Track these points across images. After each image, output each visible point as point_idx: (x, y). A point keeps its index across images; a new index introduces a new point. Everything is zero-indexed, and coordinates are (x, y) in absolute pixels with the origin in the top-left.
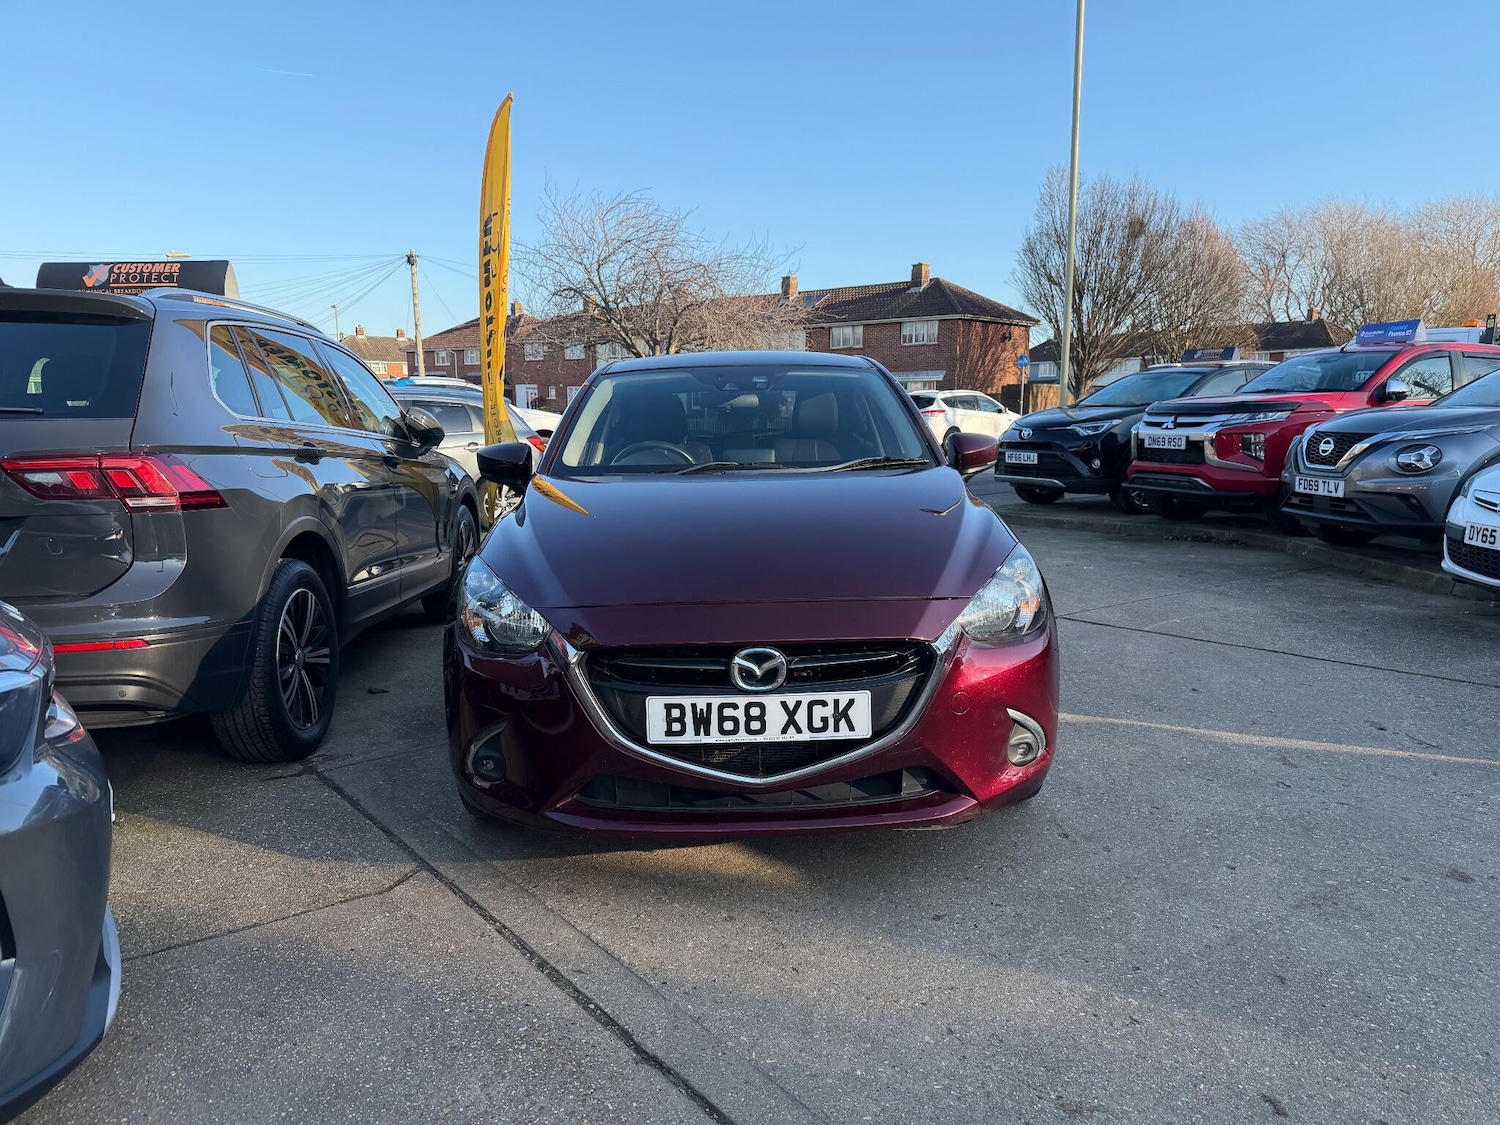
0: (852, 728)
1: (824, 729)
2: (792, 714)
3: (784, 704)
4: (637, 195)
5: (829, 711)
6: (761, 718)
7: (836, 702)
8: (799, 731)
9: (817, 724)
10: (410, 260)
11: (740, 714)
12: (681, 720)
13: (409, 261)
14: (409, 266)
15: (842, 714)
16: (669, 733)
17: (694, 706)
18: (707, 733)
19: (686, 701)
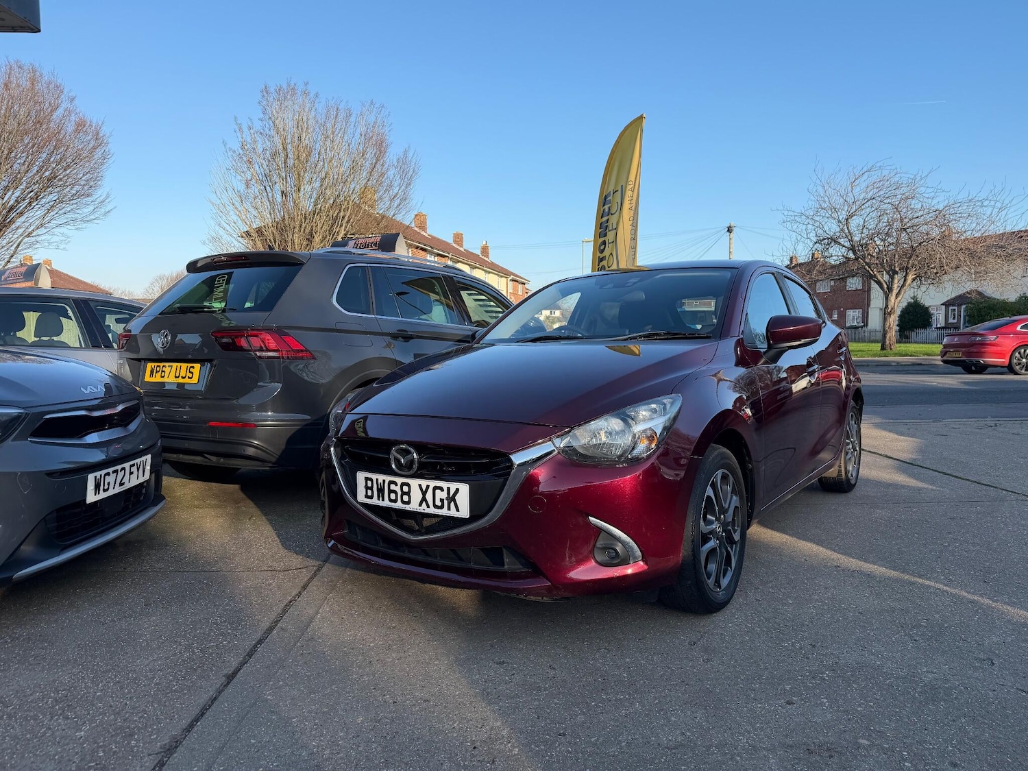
0: (458, 510)
1: (442, 507)
2: (424, 493)
3: (420, 486)
4: (878, 165)
5: (444, 495)
6: (408, 494)
7: (449, 489)
8: (428, 506)
9: (438, 503)
10: (730, 230)
11: (398, 489)
12: (371, 488)
13: (728, 230)
14: (728, 234)
15: (452, 499)
16: (367, 496)
17: (377, 480)
18: (383, 500)
19: (374, 476)
